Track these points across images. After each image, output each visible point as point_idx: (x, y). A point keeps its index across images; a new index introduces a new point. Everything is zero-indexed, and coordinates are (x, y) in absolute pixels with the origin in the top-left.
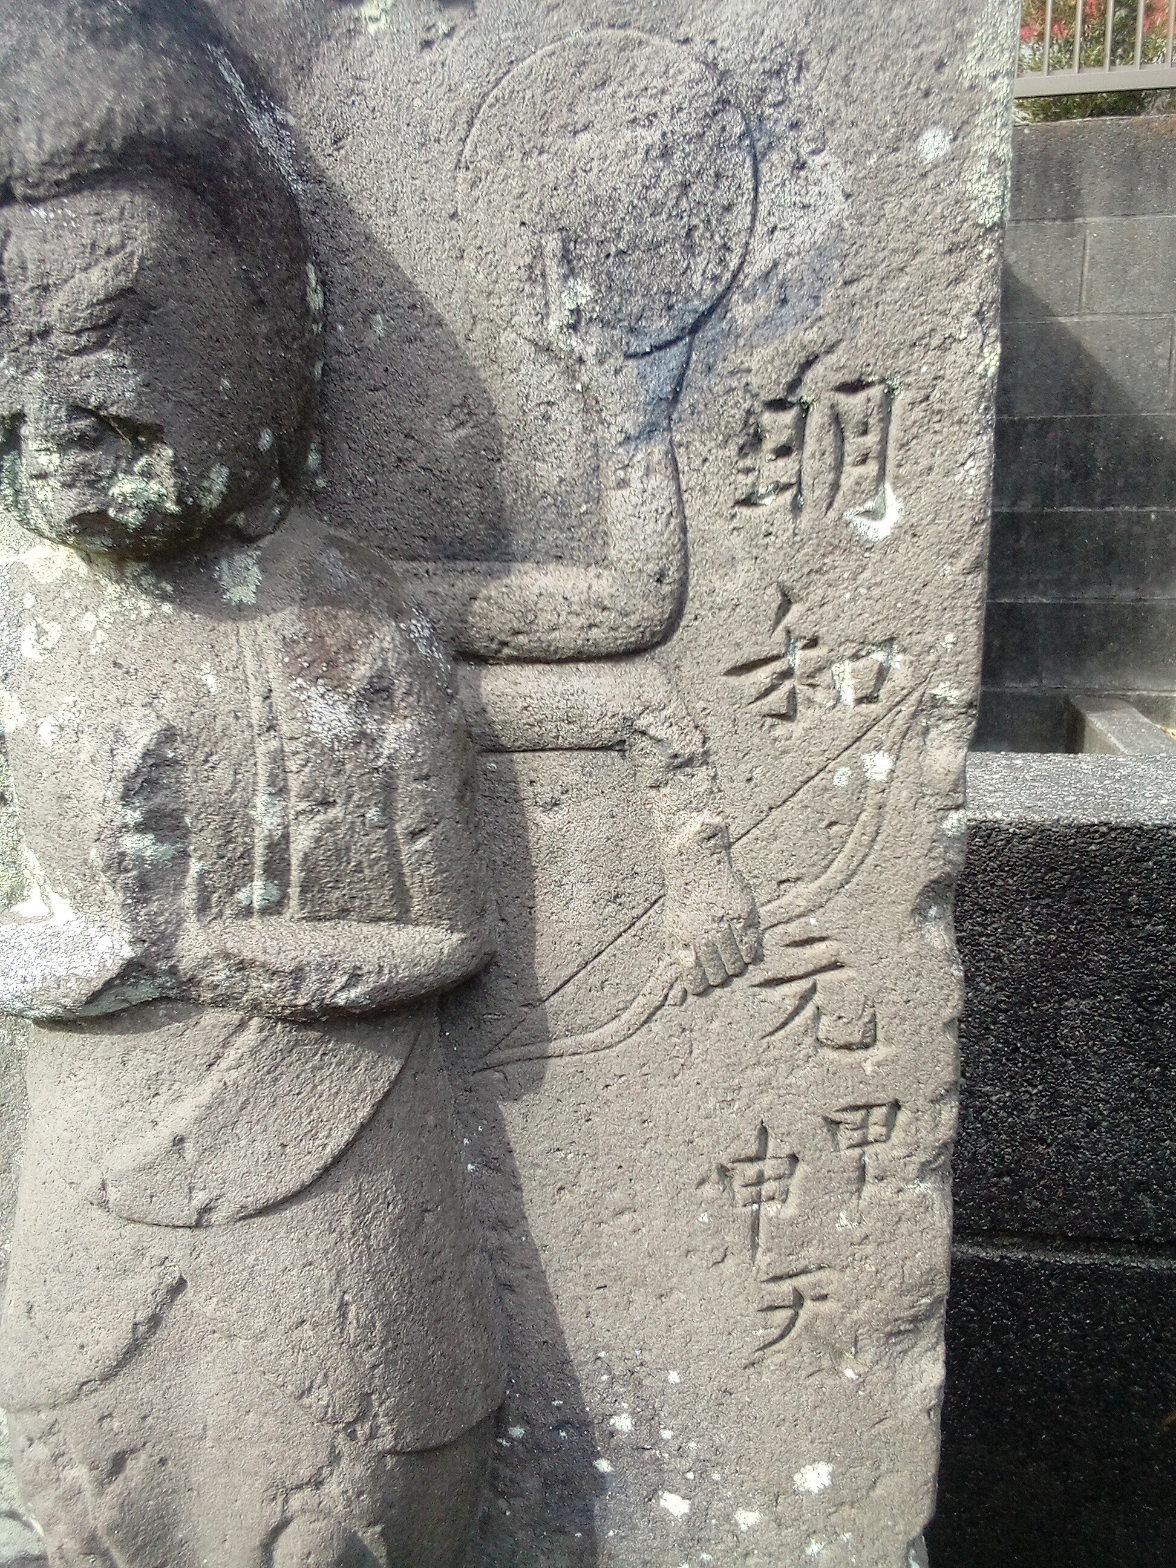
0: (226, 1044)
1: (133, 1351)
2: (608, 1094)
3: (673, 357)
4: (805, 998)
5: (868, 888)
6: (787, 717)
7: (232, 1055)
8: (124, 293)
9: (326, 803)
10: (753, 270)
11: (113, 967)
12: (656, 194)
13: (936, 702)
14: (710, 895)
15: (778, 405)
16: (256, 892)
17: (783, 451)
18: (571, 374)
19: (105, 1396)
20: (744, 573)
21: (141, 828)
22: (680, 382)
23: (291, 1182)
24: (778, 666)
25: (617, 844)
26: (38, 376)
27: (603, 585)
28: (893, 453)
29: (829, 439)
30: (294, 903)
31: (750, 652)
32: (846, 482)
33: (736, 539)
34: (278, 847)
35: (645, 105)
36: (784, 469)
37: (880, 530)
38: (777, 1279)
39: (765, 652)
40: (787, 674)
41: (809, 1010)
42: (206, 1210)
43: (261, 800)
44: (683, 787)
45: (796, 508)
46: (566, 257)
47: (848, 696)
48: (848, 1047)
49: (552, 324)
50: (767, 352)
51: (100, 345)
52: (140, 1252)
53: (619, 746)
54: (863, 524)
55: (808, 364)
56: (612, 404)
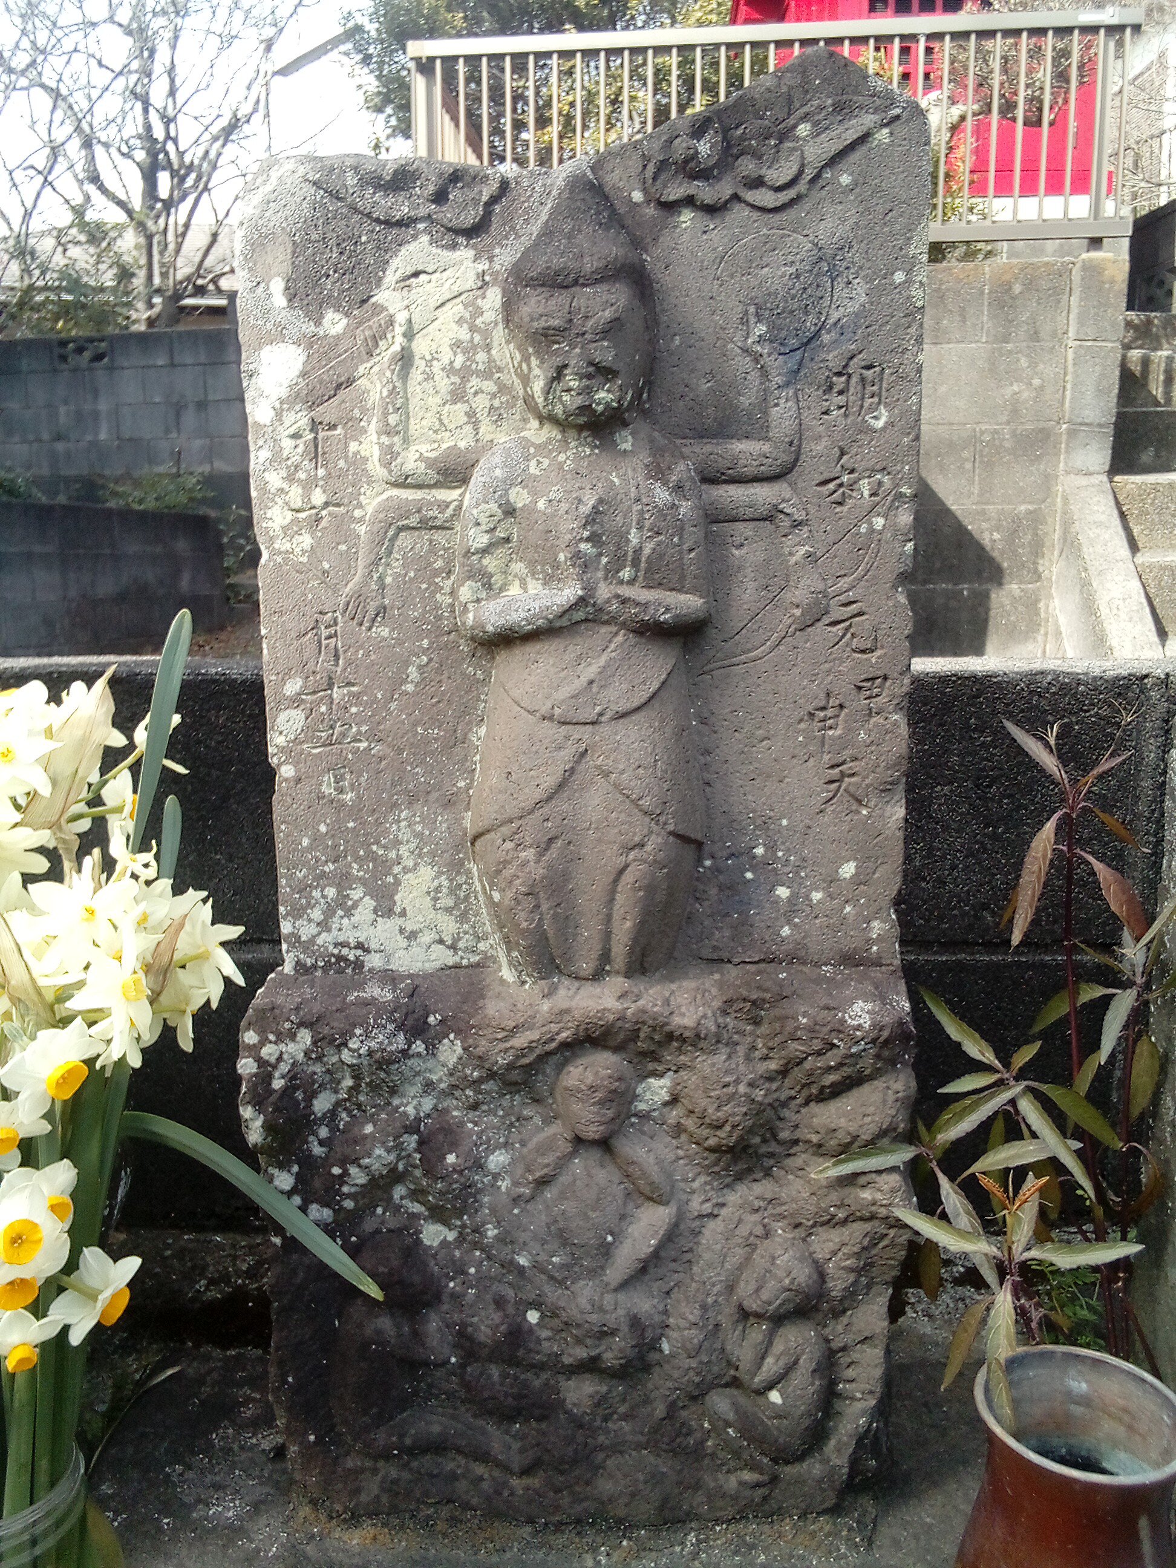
0: (610, 641)
1: (561, 786)
2: (759, 681)
3: (798, 355)
4: (847, 629)
5: (874, 577)
6: (840, 504)
7: (612, 646)
8: (617, 319)
9: (658, 533)
10: (831, 321)
11: (573, 600)
12: (793, 292)
13: (901, 495)
14: (809, 582)
15: (839, 374)
16: (626, 574)
17: (841, 393)
18: (757, 361)
19: (546, 810)
20: (825, 442)
21: (588, 540)
22: (800, 364)
23: (636, 703)
24: (838, 482)
25: (767, 562)
26: (578, 350)
27: (766, 448)
28: (884, 394)
29: (859, 387)
30: (641, 579)
31: (827, 476)
32: (866, 405)
33: (821, 428)
34: (638, 551)
35: (790, 258)
36: (841, 400)
37: (880, 424)
38: (832, 767)
39: (833, 475)
40: (841, 485)
41: (849, 635)
42: (601, 714)
43: (633, 530)
44: (798, 535)
45: (846, 416)
46: (757, 315)
47: (866, 493)
48: (863, 652)
49: (750, 341)
50: (836, 353)
51: (603, 339)
52: (567, 738)
53: (769, 518)
54: (872, 421)
55: (852, 358)
56: (774, 372)
